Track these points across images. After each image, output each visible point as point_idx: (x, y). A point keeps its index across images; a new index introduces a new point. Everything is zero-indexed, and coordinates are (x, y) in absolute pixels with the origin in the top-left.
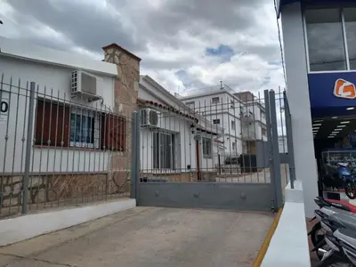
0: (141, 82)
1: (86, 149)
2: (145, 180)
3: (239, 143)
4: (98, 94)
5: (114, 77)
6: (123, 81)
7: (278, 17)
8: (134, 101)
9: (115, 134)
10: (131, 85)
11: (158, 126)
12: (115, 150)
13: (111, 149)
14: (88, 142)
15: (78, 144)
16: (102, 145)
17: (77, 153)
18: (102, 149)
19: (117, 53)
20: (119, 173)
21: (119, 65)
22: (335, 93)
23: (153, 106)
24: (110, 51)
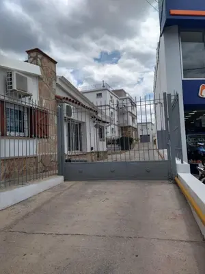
0: (58, 82)
1: (19, 138)
2: (70, 161)
3: (116, 129)
4: (29, 91)
5: (38, 77)
6: (44, 80)
7: (161, 36)
8: (53, 97)
9: (41, 124)
10: (51, 84)
11: (72, 117)
12: (41, 137)
13: (38, 137)
14: (20, 131)
15: (12, 134)
16: (31, 134)
17: (12, 141)
18: (31, 137)
19: (40, 56)
20: (46, 156)
21: (41, 66)
22: (200, 95)
23: (68, 101)
24: (34, 54)
